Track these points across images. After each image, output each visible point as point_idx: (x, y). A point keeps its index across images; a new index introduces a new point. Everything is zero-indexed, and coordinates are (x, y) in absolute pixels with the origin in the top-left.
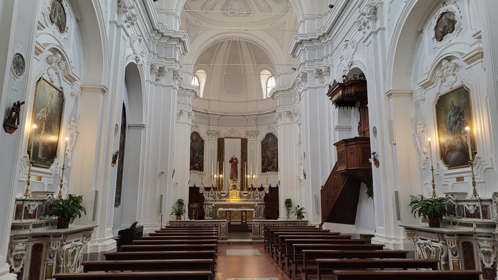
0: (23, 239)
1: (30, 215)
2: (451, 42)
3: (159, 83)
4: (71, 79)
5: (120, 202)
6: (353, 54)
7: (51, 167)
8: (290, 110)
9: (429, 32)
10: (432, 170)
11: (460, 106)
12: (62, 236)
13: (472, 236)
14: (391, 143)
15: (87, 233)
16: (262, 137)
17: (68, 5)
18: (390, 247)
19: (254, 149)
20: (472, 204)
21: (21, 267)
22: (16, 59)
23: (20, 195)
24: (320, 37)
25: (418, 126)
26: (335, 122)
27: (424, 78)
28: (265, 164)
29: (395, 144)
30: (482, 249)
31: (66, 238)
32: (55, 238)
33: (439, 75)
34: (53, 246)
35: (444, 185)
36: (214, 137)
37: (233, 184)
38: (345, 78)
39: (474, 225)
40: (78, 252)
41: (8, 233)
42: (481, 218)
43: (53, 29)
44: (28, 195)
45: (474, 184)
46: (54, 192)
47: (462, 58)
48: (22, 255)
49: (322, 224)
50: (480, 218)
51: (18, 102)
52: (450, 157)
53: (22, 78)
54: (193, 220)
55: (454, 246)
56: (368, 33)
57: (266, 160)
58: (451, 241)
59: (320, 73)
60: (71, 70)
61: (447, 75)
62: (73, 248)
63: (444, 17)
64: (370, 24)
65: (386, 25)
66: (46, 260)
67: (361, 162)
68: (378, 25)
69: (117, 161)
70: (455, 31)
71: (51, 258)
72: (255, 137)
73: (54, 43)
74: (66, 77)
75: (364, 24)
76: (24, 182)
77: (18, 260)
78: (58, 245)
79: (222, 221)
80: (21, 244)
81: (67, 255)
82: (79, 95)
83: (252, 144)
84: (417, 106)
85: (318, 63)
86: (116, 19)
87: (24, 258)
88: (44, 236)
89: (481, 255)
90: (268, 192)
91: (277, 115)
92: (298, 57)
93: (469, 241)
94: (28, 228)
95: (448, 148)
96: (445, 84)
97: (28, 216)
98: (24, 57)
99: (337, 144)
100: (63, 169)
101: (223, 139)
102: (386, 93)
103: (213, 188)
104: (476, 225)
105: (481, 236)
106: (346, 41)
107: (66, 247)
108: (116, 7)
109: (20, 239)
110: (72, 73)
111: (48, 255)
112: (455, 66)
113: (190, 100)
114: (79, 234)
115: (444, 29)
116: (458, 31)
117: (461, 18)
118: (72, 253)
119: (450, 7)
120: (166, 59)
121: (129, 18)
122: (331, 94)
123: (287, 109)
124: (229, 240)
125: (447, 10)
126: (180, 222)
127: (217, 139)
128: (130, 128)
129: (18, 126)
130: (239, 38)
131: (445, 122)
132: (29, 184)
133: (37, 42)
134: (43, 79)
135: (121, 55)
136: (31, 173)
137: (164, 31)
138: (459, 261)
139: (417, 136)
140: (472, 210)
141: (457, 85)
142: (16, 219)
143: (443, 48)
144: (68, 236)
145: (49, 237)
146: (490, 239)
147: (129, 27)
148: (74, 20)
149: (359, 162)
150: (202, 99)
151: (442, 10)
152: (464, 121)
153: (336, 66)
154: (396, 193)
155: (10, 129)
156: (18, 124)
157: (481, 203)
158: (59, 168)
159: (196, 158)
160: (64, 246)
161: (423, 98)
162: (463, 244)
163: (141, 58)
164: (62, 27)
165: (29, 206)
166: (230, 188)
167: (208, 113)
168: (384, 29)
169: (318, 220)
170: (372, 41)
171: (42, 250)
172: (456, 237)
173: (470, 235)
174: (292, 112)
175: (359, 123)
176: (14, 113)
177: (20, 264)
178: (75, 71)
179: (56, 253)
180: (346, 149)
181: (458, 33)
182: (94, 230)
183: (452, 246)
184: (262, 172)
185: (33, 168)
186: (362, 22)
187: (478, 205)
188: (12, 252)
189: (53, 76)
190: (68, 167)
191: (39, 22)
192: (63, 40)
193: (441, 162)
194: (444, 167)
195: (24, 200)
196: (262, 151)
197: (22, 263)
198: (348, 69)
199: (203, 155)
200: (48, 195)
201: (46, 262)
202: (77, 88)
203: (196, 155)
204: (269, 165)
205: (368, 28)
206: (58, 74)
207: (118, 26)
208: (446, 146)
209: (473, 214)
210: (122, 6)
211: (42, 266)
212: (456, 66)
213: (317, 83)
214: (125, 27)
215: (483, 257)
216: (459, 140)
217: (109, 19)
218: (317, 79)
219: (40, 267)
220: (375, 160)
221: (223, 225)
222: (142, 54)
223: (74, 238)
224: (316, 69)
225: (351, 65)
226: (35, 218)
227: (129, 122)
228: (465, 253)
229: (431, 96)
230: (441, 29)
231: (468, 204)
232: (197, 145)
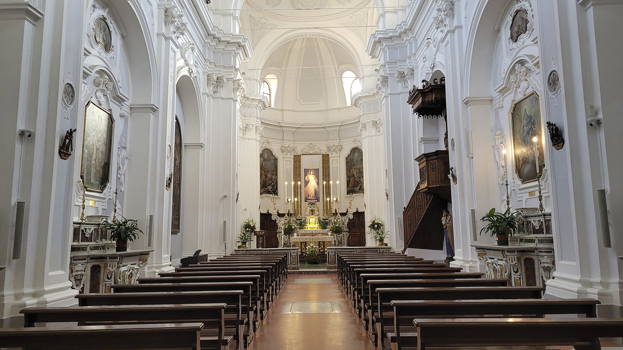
0: (82, 260)
1: (87, 237)
2: (525, 44)
3: (218, 95)
4: (120, 100)
5: (179, 228)
6: (435, 55)
7: (104, 191)
8: (376, 120)
9: (506, 33)
10: (507, 185)
11: (532, 114)
12: (119, 258)
13: (534, 252)
14: (468, 157)
15: (143, 256)
16: (346, 152)
17: (112, 22)
18: (466, 270)
19: (337, 167)
20: (537, 219)
21: (82, 286)
22: (66, 89)
23: (76, 219)
24: (401, 33)
25: (497, 137)
26: (420, 134)
27: (501, 83)
28: (350, 185)
29: (472, 158)
30: (542, 265)
31: (122, 261)
32: (111, 259)
33: (513, 80)
34: (110, 267)
35: (519, 201)
36: (289, 154)
37: (311, 209)
38: (425, 83)
39: (537, 241)
40: (134, 275)
41: (69, 254)
42: (545, 233)
43: (97, 50)
44: (84, 218)
45: (540, 198)
46: (108, 217)
47: (532, 62)
48: (82, 275)
49: (405, 249)
50: (543, 233)
51: (71, 130)
52: (524, 170)
53: (72, 106)
54: (260, 249)
55: (514, 263)
56: (446, 31)
57: (352, 180)
58: (512, 257)
59: (402, 76)
60: (119, 91)
61: (521, 81)
62: (129, 270)
63: (518, 15)
64: (447, 22)
65: (463, 23)
66: (104, 280)
67: (443, 179)
68: (455, 24)
69: (172, 184)
70: (527, 31)
71: (109, 279)
72: (338, 152)
73: (100, 64)
74: (114, 98)
75: (442, 21)
76: (79, 206)
77: (78, 280)
78: (115, 266)
79: (292, 249)
80: (80, 264)
81: (124, 277)
82: (129, 115)
83: (335, 162)
84: (497, 115)
85: (400, 64)
86: (164, 31)
87: (84, 278)
88: (102, 258)
89: (542, 270)
90: (351, 217)
91: (361, 126)
92: (378, 57)
93: (531, 257)
94: (86, 250)
95: (522, 160)
96: (519, 90)
97: (85, 239)
98: (73, 86)
99: (418, 159)
100: (116, 193)
101: (299, 156)
102: (463, 101)
103: (288, 214)
104: (538, 240)
105: (541, 252)
106: (428, 39)
107: (123, 269)
108: (163, 17)
109: (79, 260)
110: (120, 93)
111: (106, 276)
112: (526, 70)
113: (257, 112)
114: (135, 257)
115: (518, 29)
116: (531, 32)
117: (533, 17)
118: (129, 276)
119: (524, 5)
120: (224, 67)
121: (178, 28)
122: (412, 101)
123: (372, 118)
124: (300, 270)
125: (521, 7)
126: (246, 250)
127: (292, 157)
128: (186, 148)
129: (72, 152)
130: (314, 35)
131: (520, 132)
132: (84, 208)
133: (84, 67)
134: (92, 102)
135: (171, 70)
136: (85, 197)
137: (221, 36)
138: (520, 278)
139: (495, 148)
140: (537, 225)
141: (529, 92)
142: (74, 241)
143: (517, 50)
144: (124, 259)
145: (106, 258)
146: (550, 254)
147: (178, 37)
148: (119, 37)
149: (441, 178)
150: (273, 109)
151: (517, 7)
152: (535, 131)
153: (420, 67)
154: (473, 211)
155: (65, 156)
156: (72, 150)
157: (544, 218)
158: (112, 192)
159: (269, 180)
160: (121, 268)
161: (500, 106)
162: (525, 260)
163: (194, 69)
164: (107, 47)
165: (86, 229)
166: (307, 213)
167: (281, 126)
168: (461, 27)
169: (401, 246)
170: (449, 41)
171: (100, 272)
172: (516, 253)
173: (532, 251)
174: (378, 123)
175: (445, 134)
176: (67, 141)
177: (81, 283)
178: (123, 92)
179: (113, 274)
180: (427, 164)
181: (530, 35)
182: (150, 254)
183: (512, 262)
184: (348, 194)
185: (86, 193)
186: (440, 19)
187: (542, 220)
188: (72, 272)
189: (100, 98)
190: (121, 191)
191: (85, 49)
192: (109, 59)
193: (516, 176)
194: (518, 182)
195: (80, 224)
196: (347, 169)
197: (82, 283)
198: (431, 71)
199: (277, 175)
200: (102, 219)
201: (104, 282)
202: (126, 109)
203: (269, 176)
204: (355, 186)
205: (445, 26)
206: (106, 96)
207: (166, 39)
208: (521, 159)
209: (538, 230)
210: (170, 16)
211: (101, 286)
212: (528, 70)
213: (399, 87)
214: (174, 38)
215: (543, 273)
216: (531, 151)
217: (156, 31)
218: (400, 84)
219: (99, 287)
220: (453, 176)
221: (294, 253)
222: (196, 64)
223: (130, 261)
224: (398, 71)
225: (434, 67)
226: (91, 241)
227: (185, 140)
228: (526, 270)
229: (508, 103)
230: (516, 29)
231: (534, 219)
232: (269, 164)
